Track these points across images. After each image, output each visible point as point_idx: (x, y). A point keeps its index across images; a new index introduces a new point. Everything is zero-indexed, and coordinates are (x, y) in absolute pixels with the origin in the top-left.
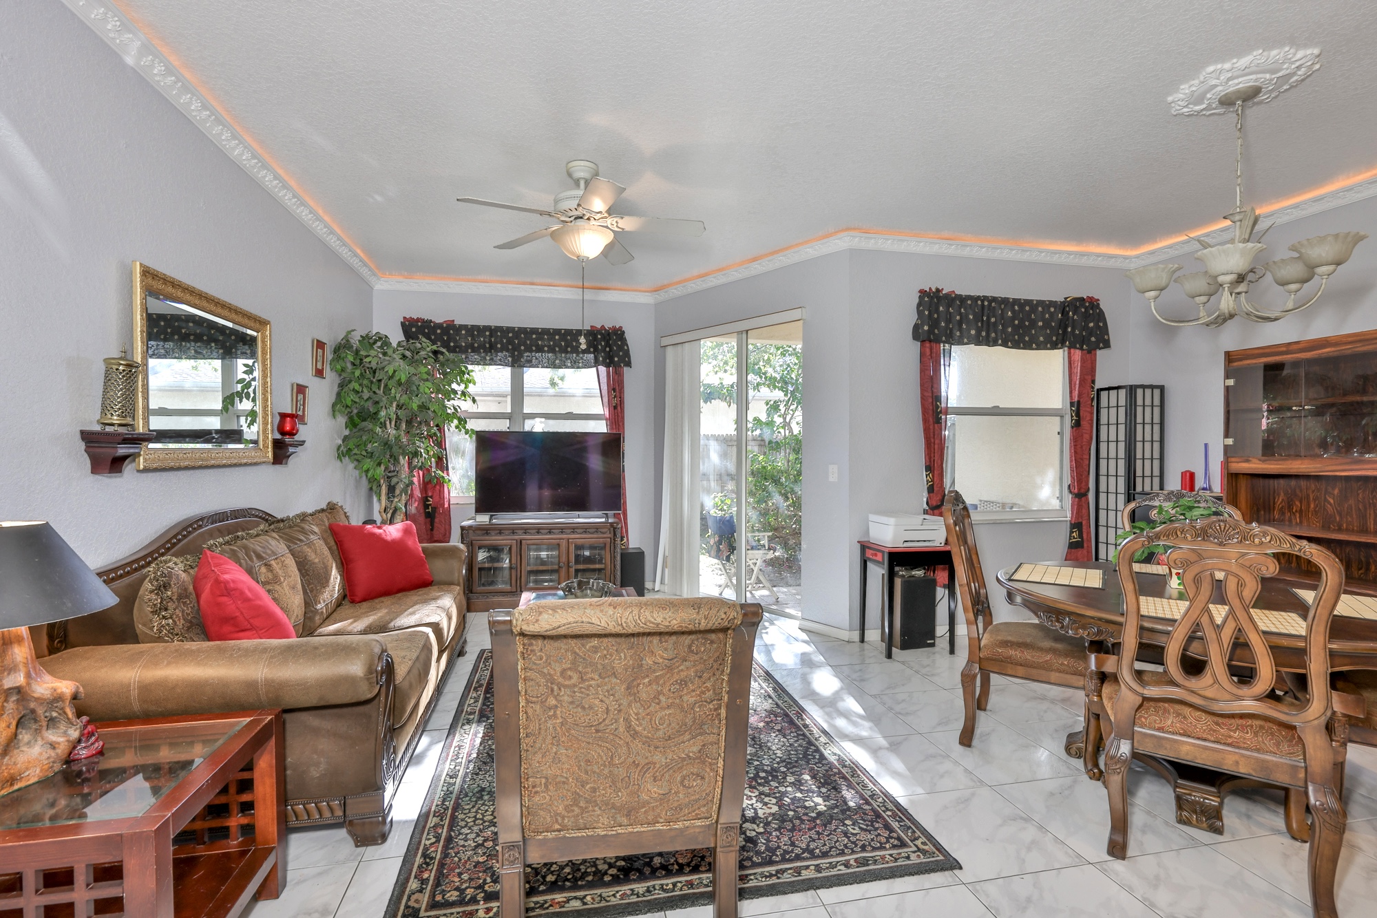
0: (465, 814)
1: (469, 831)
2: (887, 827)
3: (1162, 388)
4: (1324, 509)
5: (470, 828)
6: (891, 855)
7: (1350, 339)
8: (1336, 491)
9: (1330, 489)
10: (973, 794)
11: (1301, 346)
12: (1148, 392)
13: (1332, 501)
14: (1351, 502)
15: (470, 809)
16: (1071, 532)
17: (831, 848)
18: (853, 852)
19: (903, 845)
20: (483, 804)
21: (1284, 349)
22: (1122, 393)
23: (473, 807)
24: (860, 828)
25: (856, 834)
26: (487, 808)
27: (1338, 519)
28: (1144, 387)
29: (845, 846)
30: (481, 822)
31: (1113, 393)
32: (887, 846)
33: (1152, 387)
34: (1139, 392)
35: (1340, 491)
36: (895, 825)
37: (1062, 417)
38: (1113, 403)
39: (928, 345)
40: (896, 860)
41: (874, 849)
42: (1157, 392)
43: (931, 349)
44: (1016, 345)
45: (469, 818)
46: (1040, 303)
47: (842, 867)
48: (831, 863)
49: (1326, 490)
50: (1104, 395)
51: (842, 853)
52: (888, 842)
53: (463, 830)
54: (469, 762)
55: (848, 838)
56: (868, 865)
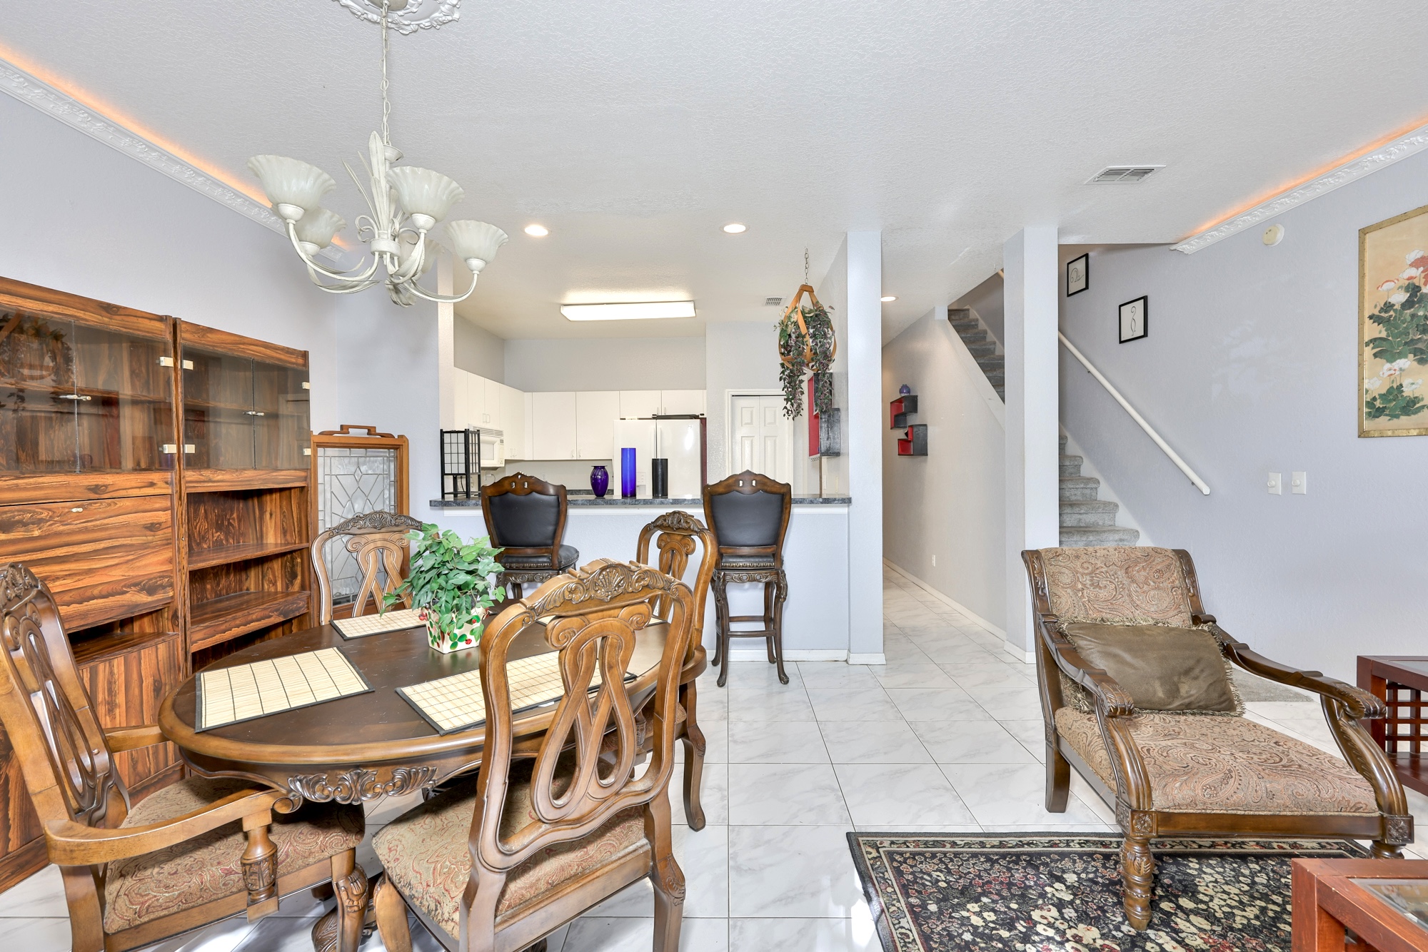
2: (899, 873)
6: (908, 847)
17: (968, 860)
18: (945, 854)
19: (890, 855)
24: (931, 876)
25: (937, 871)
29: (952, 860)
32: (908, 855)
36: (890, 875)
40: (905, 843)
41: (922, 854)
47: (959, 843)
48: (970, 847)
51: (956, 855)
52: (906, 859)
55: (947, 868)
56: (934, 841)
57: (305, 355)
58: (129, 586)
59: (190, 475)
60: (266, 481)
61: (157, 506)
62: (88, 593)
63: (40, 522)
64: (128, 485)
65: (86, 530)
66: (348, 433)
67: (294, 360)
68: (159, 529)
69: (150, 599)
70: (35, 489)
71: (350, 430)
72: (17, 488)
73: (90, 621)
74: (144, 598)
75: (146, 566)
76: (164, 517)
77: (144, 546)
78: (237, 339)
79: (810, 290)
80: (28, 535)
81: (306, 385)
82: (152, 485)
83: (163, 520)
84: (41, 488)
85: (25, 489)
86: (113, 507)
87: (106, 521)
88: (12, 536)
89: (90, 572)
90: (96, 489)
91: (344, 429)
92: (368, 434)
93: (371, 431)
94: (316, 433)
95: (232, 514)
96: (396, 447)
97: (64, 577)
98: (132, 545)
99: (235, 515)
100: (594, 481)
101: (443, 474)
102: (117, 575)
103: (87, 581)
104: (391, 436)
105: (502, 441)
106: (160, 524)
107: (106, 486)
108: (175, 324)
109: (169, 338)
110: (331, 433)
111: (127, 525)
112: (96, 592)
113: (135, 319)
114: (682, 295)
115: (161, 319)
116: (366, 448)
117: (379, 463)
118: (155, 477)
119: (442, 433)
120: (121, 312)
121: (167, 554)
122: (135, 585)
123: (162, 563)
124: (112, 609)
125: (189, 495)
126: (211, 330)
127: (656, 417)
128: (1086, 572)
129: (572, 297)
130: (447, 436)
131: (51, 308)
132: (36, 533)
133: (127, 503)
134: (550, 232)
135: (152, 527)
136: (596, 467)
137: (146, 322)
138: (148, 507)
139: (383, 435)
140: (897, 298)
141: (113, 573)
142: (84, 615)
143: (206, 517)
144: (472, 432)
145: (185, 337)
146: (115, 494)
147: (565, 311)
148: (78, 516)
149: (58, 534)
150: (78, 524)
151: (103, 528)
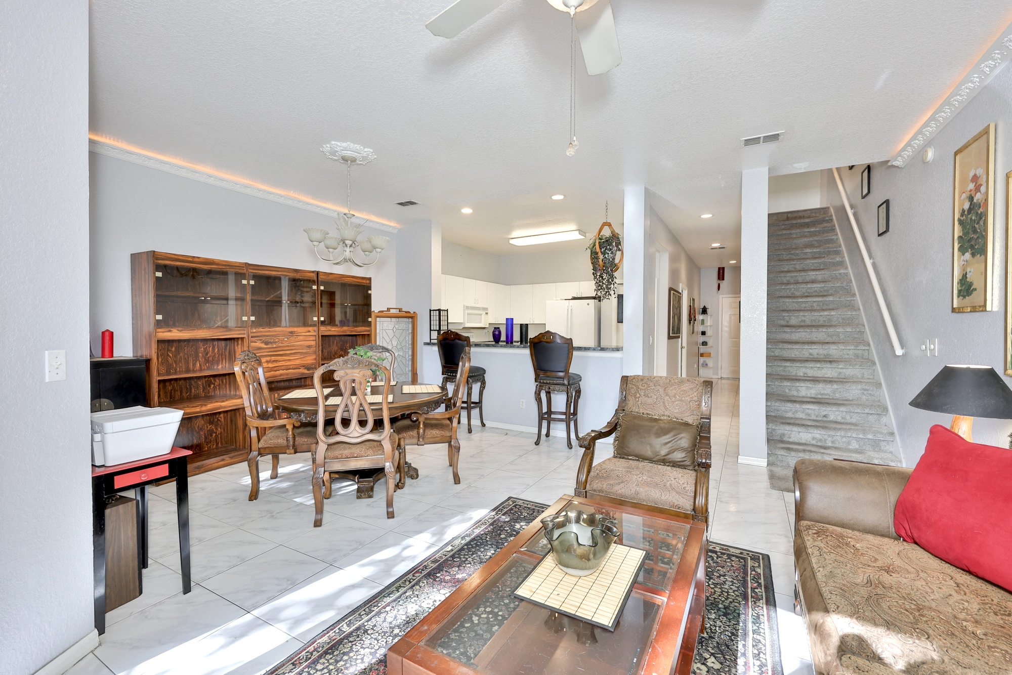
0: (737, 599)
4: (167, 360)
6: (528, 505)
7: (224, 263)
8: (173, 349)
9: (170, 348)
11: (200, 260)
13: (171, 355)
14: (181, 354)
15: (733, 601)
20: (723, 601)
21: (191, 260)
23: (731, 602)
26: (720, 598)
27: (174, 366)
30: (723, 589)
32: (524, 507)
35: (176, 348)
41: (530, 508)
45: (733, 596)
49: (168, 348)
52: (521, 508)
54: (744, 654)
57: (370, 279)
58: (301, 367)
59: (322, 328)
60: (352, 331)
61: (311, 339)
62: (289, 367)
63: (275, 342)
64: (301, 331)
65: (288, 346)
66: (390, 311)
67: (365, 282)
68: (311, 348)
69: (308, 372)
70: (275, 332)
72: (269, 331)
73: (289, 376)
74: (306, 371)
75: (306, 360)
76: (313, 343)
77: (306, 353)
78: (339, 276)
79: (609, 225)
80: (272, 346)
81: (369, 292)
82: (309, 331)
83: (313, 344)
84: (276, 332)
85: (271, 332)
86: (297, 339)
87: (294, 343)
88: (268, 346)
89: (289, 360)
90: (291, 332)
91: (389, 309)
92: (400, 311)
93: (400, 310)
94: (376, 311)
95: (347, 344)
96: (412, 317)
97: (282, 361)
98: (303, 352)
99: (348, 345)
100: (494, 335)
101: (431, 330)
102: (298, 362)
103: (289, 363)
104: (409, 312)
105: (487, 313)
106: (312, 346)
107: (295, 332)
108: (318, 273)
109: (316, 279)
110: (382, 311)
111: (301, 345)
112: (291, 367)
113: (304, 273)
114: (573, 227)
115: (313, 272)
116: (398, 318)
117: (406, 324)
118: (310, 329)
119: (430, 310)
120: (300, 271)
121: (314, 357)
122: (303, 366)
123: (312, 360)
124: (296, 373)
125: (322, 336)
126: (331, 274)
127: (574, 298)
128: (643, 388)
129: (515, 234)
130: (432, 312)
132: (274, 346)
133: (301, 338)
134: (473, 210)
135: (309, 347)
136: (495, 328)
137: (308, 274)
138: (308, 339)
139: (406, 312)
140: (713, 215)
141: (296, 361)
142: (287, 374)
143: (337, 345)
144: (443, 310)
145: (321, 277)
146: (297, 335)
147: (512, 242)
148: (286, 341)
149: (281, 347)
150: (286, 344)
151: (294, 346)
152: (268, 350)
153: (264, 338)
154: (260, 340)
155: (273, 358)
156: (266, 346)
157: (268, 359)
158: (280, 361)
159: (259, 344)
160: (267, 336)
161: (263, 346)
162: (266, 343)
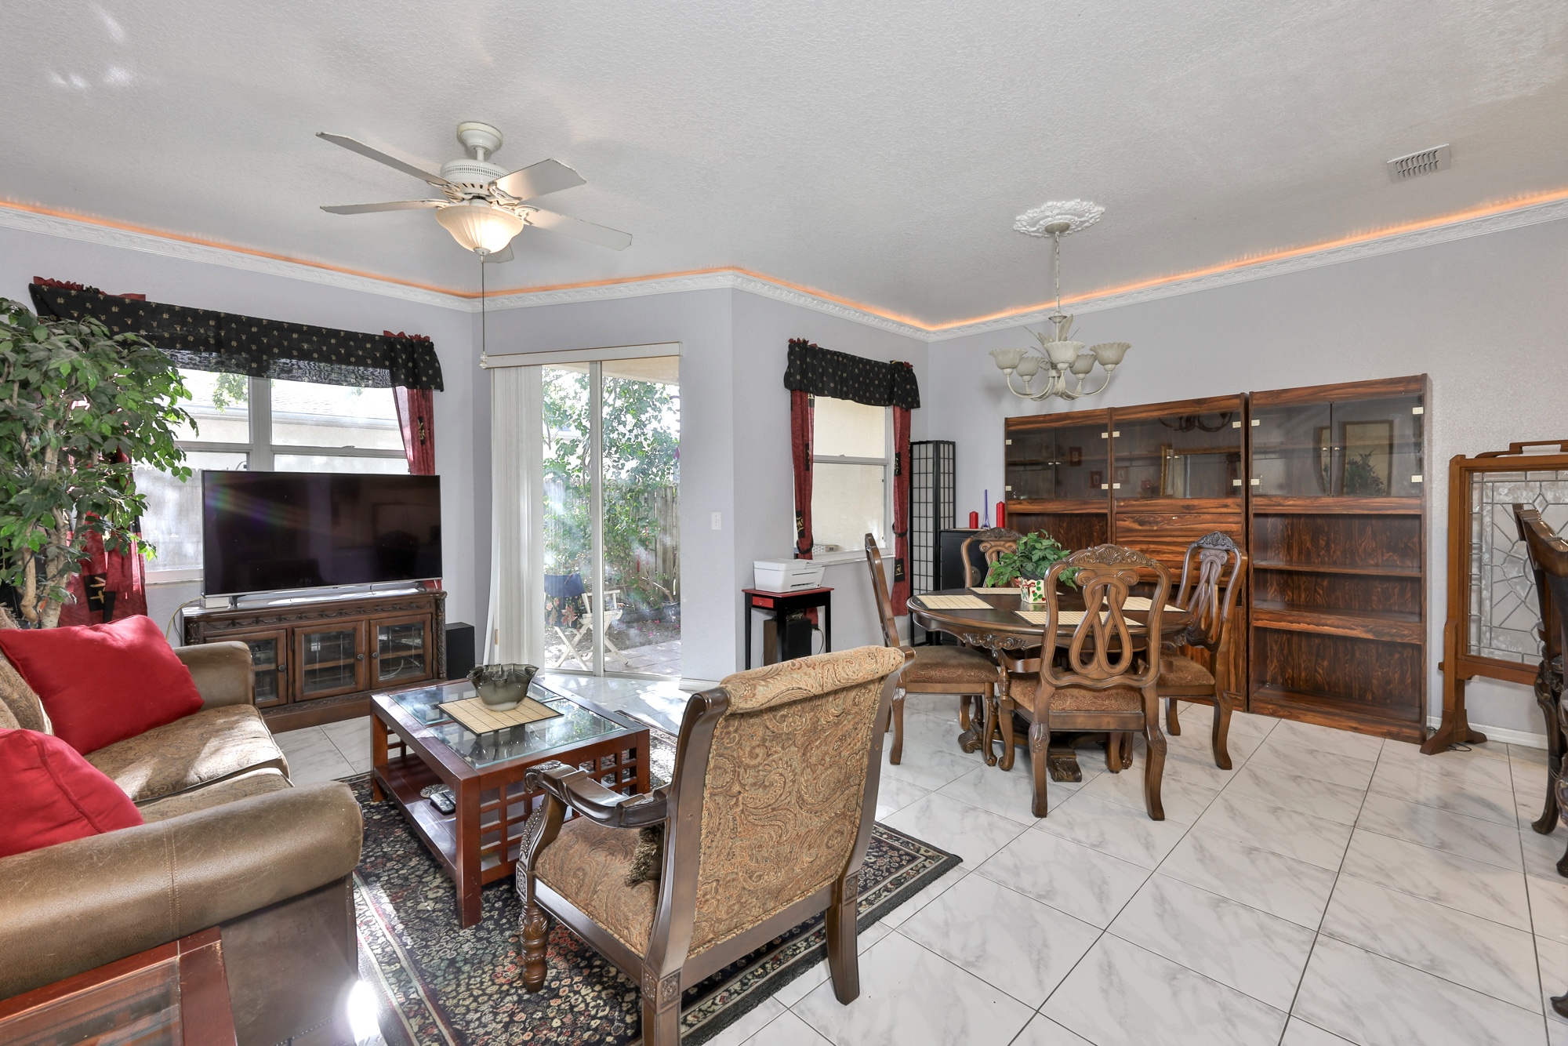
0: (454, 998)
1: (478, 1015)
2: (893, 848)
3: (953, 444)
5: (476, 1011)
6: (912, 869)
10: (929, 801)
12: (946, 446)
15: (455, 990)
16: (896, 568)
17: (865, 880)
18: (885, 878)
19: (914, 858)
20: (470, 978)
22: (930, 447)
23: (458, 985)
24: (874, 856)
25: (875, 863)
26: (478, 979)
28: (944, 442)
29: (874, 874)
30: (486, 998)
31: (923, 447)
32: (904, 863)
33: (948, 443)
34: (942, 446)
36: (896, 844)
37: (885, 466)
38: (923, 455)
39: (798, 394)
40: (918, 871)
41: (897, 869)
42: (951, 446)
43: (801, 397)
44: (860, 401)
45: (464, 999)
46: (876, 363)
47: (885, 893)
48: (875, 893)
50: (916, 448)
51: (877, 882)
52: (902, 860)
53: (469, 1017)
55: (871, 867)
56: (902, 883)
57: (1421, 378)
61: (1230, 520)
63: (1157, 523)
64: (1209, 505)
65: (1181, 530)
66: (1521, 452)
70: (1155, 506)
71: (1524, 448)
72: (1146, 505)
76: (1229, 526)
80: (1149, 528)
81: (1421, 411)
82: (1226, 506)
83: (1236, 530)
84: (1158, 506)
85: (1150, 506)
86: (1198, 518)
87: (1194, 526)
88: (1144, 528)
90: (1188, 507)
91: (1516, 448)
92: (1560, 451)
97: (1168, 553)
106: (1233, 532)
107: (1194, 506)
108: (1250, 397)
109: (1240, 408)
110: (1499, 454)
113: (1217, 403)
115: (1237, 396)
116: (1555, 470)
118: (1229, 501)
120: (1208, 401)
125: (1257, 515)
126: (1289, 390)
131: (1166, 412)
132: (1155, 528)
133: (1208, 517)
138: (1222, 520)
145: (1259, 403)
146: (1200, 511)
148: (1176, 522)
149: (1167, 530)
150: (1177, 526)
151: (1192, 530)
152: (1144, 534)
153: (1137, 516)
154: (1132, 518)
155: (1152, 546)
156: (1140, 528)
157: (1144, 547)
158: (1165, 553)
159: (1128, 524)
160: (1143, 512)
161: (1137, 526)
162: (1141, 523)
